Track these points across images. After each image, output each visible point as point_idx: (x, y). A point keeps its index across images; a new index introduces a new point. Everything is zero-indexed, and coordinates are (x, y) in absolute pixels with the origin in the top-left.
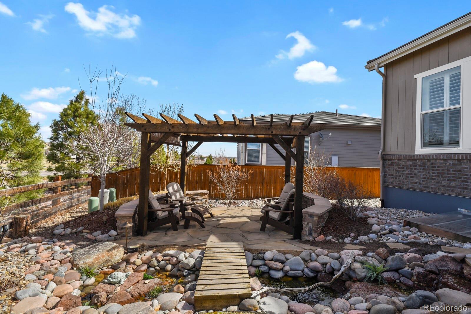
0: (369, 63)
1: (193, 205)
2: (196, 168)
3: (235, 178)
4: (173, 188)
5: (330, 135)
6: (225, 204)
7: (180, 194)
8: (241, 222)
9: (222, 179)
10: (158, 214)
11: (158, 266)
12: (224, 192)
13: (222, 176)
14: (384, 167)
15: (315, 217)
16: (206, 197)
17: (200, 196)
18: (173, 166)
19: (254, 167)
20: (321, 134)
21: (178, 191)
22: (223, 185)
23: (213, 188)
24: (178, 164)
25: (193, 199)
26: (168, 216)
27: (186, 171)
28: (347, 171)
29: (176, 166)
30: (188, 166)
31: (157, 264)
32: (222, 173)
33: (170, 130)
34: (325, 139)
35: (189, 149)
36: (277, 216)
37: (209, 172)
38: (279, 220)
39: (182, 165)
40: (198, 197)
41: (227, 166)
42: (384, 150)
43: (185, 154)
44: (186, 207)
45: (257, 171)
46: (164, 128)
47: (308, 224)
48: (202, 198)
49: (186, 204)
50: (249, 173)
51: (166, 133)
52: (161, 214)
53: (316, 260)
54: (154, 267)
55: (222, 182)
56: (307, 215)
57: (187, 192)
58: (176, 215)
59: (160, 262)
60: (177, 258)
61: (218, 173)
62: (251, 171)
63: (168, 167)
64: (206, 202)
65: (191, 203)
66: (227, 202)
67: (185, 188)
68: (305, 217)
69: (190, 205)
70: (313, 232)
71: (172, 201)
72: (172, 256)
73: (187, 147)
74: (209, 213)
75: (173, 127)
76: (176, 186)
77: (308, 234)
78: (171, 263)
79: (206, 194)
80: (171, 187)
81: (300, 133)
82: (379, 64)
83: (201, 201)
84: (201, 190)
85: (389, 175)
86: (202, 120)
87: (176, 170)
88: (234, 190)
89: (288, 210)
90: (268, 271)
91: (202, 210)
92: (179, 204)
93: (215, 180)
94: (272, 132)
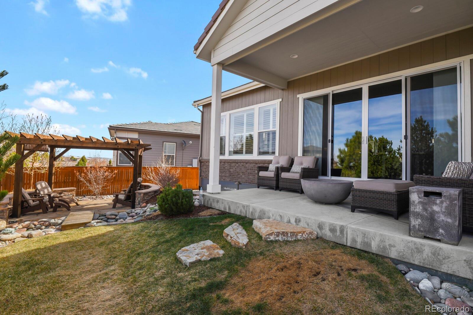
0: (195, 102)
1: (60, 198)
2: (63, 169)
3: (102, 177)
4: (41, 185)
5: (190, 143)
6: (92, 198)
7: (48, 190)
8: (100, 206)
9: (90, 178)
10: (30, 203)
11: (35, 228)
12: (91, 189)
13: (89, 176)
14: (201, 167)
15: (142, 194)
16: (73, 193)
17: (67, 192)
18: (40, 168)
19: (119, 168)
20: (184, 141)
21: (46, 188)
22: (90, 183)
23: (81, 186)
24: (46, 166)
25: (60, 193)
26: (39, 203)
27: (53, 172)
28: (196, 170)
29: (43, 168)
30: (55, 168)
31: (34, 227)
32: (89, 174)
33: (42, 143)
34: (187, 145)
35: (57, 154)
36: (124, 197)
37: (76, 172)
38: (124, 199)
39: (49, 167)
40: (66, 193)
41: (94, 167)
42: (201, 156)
43: (53, 158)
44: (54, 199)
45: (123, 172)
46: (37, 142)
47: (138, 198)
48: (69, 193)
49: (54, 197)
50: (114, 173)
51: (38, 145)
52: (32, 203)
53: (134, 213)
54: (32, 229)
55: (90, 181)
56: (138, 194)
57: (54, 189)
58: (45, 203)
59: (36, 226)
60: (49, 222)
61: (85, 173)
62: (116, 171)
63: (34, 169)
64: (73, 197)
65: (59, 196)
66: (94, 197)
67: (53, 185)
68: (137, 195)
69: (58, 197)
70: (141, 202)
71: (40, 195)
72: (45, 222)
73: (55, 153)
74: (74, 202)
75: (44, 141)
76: (44, 184)
77: (138, 204)
78: (45, 225)
79: (73, 190)
80: (39, 185)
81: (136, 147)
82: (198, 105)
83: (69, 196)
84: (69, 187)
85: (203, 171)
86: (68, 138)
87: (43, 172)
88: (100, 186)
89: (130, 193)
90: (106, 220)
91: (69, 200)
92: (48, 197)
93: (82, 179)
94: (118, 147)
